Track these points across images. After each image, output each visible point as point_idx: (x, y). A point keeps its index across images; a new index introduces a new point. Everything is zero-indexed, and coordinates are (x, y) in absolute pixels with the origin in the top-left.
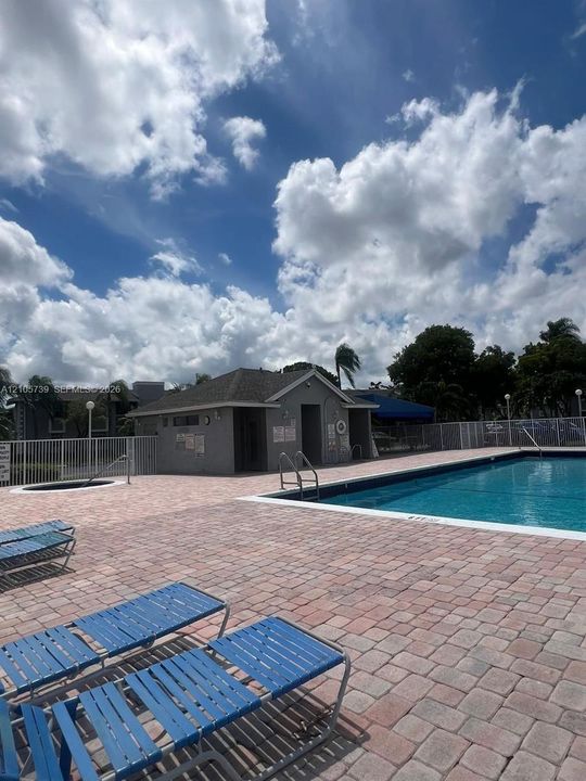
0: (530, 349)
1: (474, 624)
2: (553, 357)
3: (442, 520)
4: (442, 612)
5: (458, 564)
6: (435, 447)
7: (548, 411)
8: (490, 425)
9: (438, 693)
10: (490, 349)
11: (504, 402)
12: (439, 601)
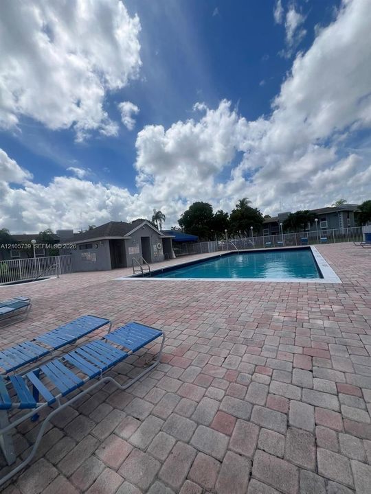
0: (234, 211)
1: (213, 315)
2: (242, 215)
3: (201, 279)
4: (201, 313)
5: (208, 294)
6: (198, 252)
7: (241, 235)
8: (220, 242)
9: (200, 341)
10: (219, 211)
11: (224, 233)
12: (200, 309)
